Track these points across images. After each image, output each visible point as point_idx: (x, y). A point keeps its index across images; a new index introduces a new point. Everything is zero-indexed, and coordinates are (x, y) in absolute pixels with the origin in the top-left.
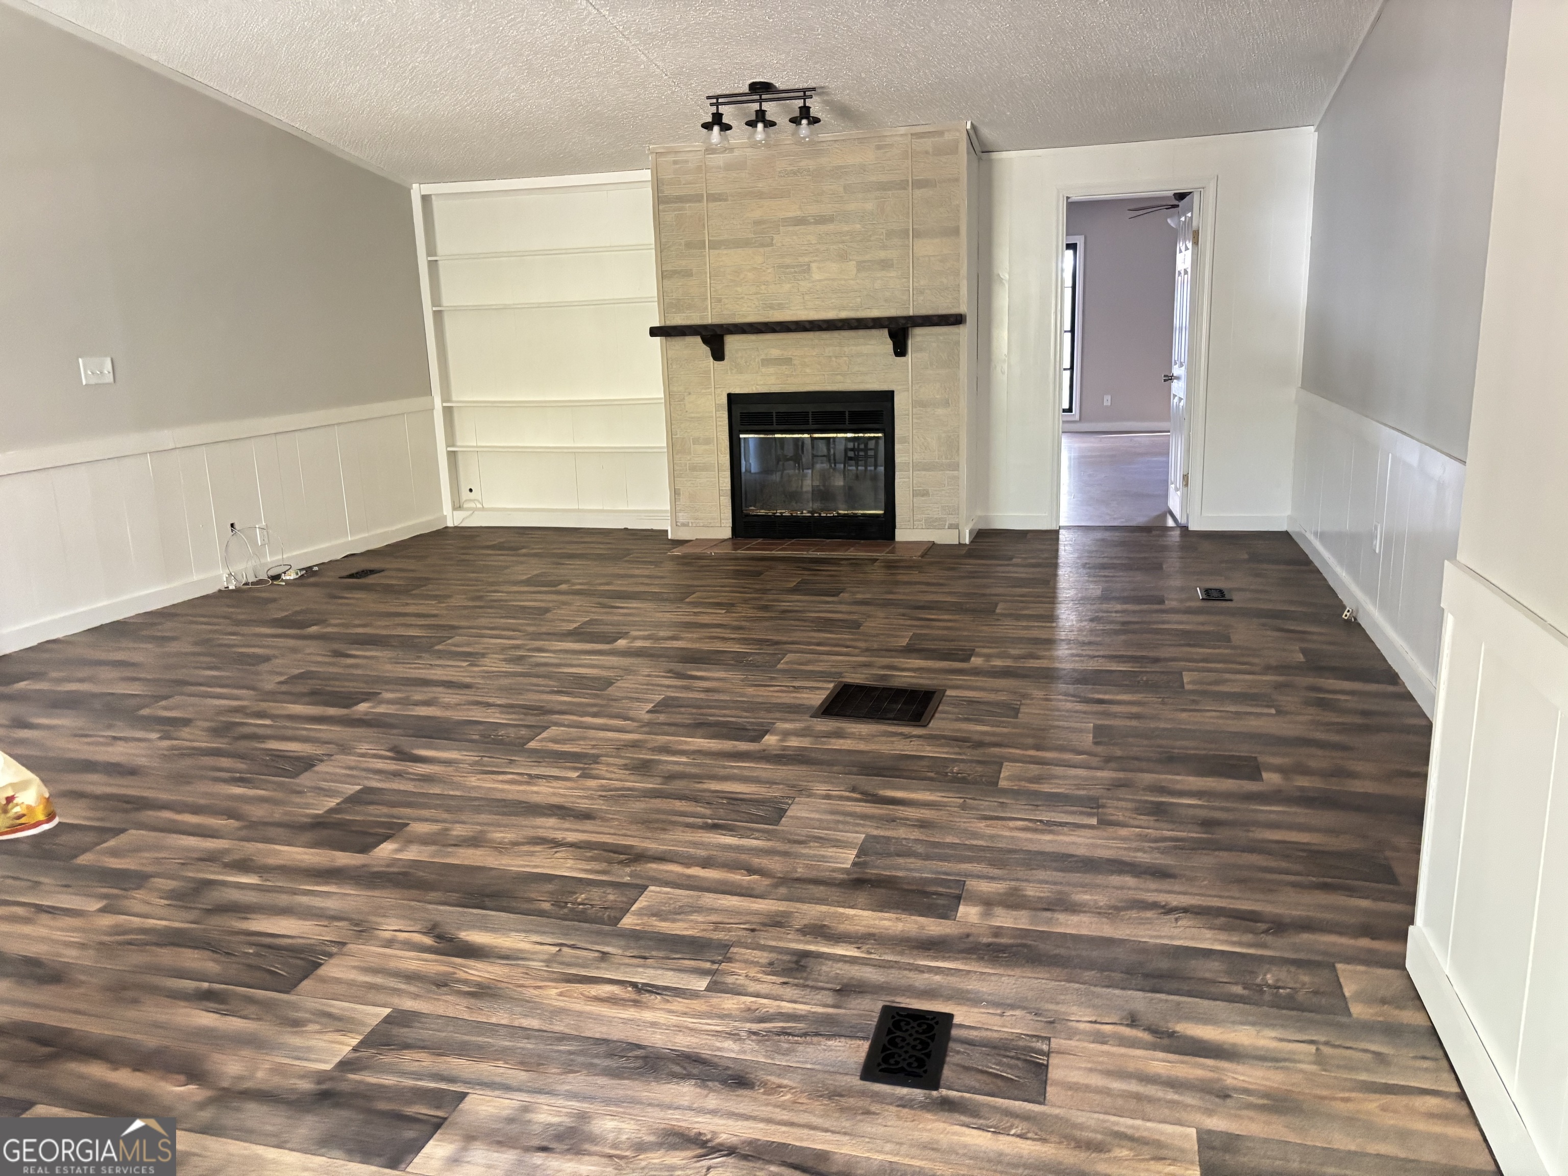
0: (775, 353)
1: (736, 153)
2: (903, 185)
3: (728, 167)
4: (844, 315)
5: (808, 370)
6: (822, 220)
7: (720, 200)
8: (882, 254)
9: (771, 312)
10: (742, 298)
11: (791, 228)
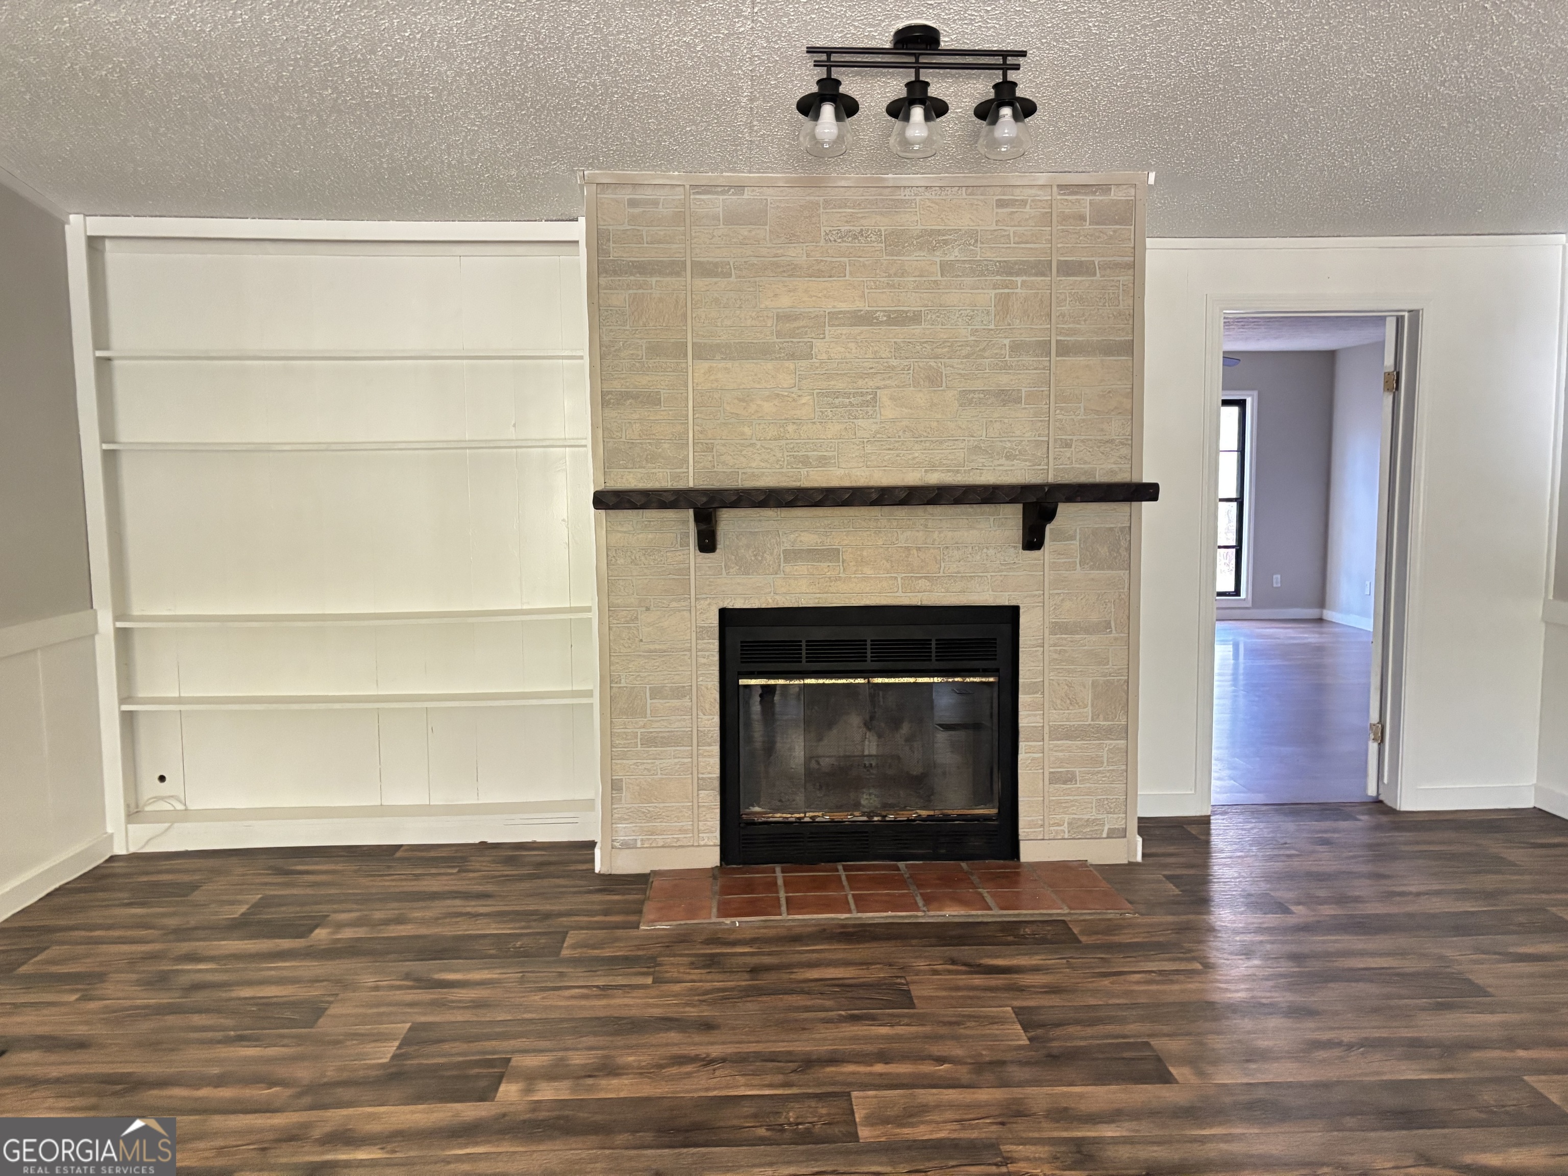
0: (809, 539)
1: (748, 194)
2: (1041, 268)
3: (733, 219)
4: (934, 478)
5: (868, 571)
6: (899, 319)
7: (716, 276)
8: (1004, 380)
9: (804, 471)
10: (752, 445)
11: (845, 330)
